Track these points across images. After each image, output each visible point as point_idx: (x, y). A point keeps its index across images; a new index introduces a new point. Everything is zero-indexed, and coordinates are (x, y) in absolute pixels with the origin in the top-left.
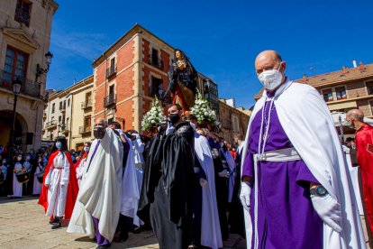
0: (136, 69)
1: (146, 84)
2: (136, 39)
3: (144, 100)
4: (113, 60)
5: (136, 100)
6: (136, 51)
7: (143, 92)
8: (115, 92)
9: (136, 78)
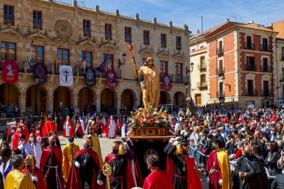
0: (236, 54)
1: (243, 63)
2: (235, 33)
3: (241, 73)
4: (221, 42)
5: (236, 74)
6: (236, 42)
7: (241, 69)
8: (223, 66)
9: (236, 60)
